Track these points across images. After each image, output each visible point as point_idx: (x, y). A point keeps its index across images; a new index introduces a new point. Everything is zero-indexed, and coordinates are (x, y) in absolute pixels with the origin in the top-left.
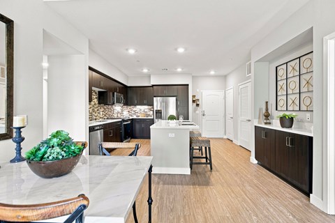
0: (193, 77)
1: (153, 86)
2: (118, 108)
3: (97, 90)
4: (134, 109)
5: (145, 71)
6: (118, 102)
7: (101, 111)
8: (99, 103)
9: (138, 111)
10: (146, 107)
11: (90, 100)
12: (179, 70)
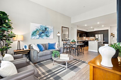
0: (111, 27)
1: (95, 31)
2: (85, 38)
3: (79, 34)
4: (90, 38)
5: (92, 28)
6: (84, 36)
7: (80, 39)
8: (80, 37)
9: (91, 38)
10: (93, 37)
11: (77, 36)
12: (103, 26)
